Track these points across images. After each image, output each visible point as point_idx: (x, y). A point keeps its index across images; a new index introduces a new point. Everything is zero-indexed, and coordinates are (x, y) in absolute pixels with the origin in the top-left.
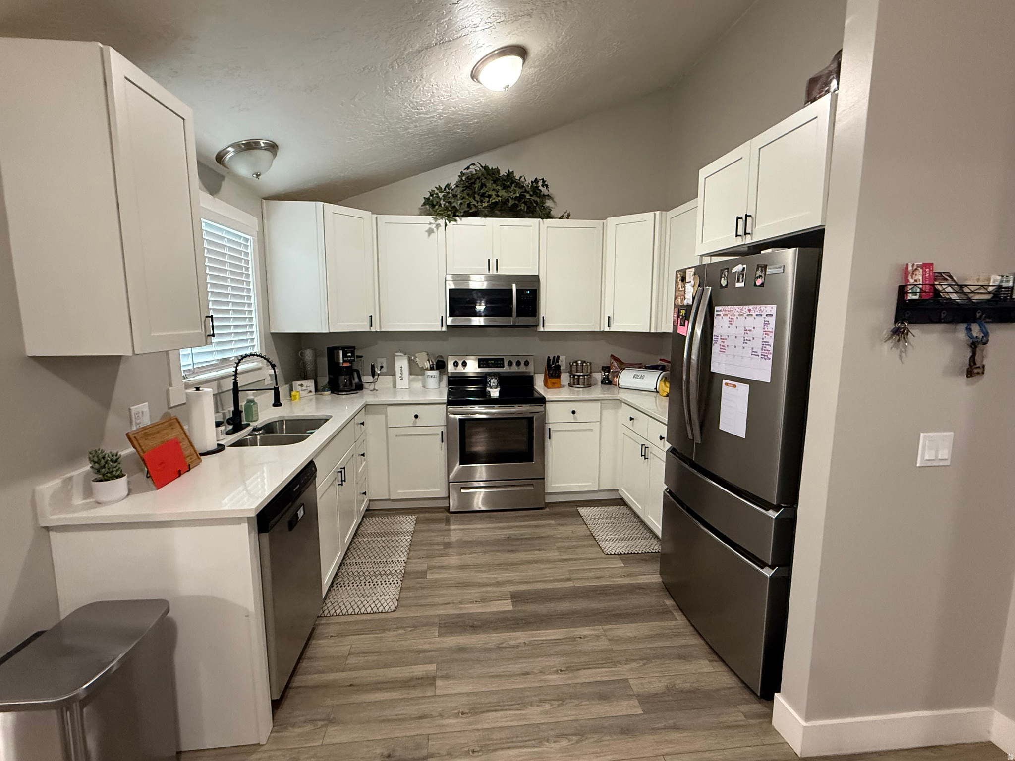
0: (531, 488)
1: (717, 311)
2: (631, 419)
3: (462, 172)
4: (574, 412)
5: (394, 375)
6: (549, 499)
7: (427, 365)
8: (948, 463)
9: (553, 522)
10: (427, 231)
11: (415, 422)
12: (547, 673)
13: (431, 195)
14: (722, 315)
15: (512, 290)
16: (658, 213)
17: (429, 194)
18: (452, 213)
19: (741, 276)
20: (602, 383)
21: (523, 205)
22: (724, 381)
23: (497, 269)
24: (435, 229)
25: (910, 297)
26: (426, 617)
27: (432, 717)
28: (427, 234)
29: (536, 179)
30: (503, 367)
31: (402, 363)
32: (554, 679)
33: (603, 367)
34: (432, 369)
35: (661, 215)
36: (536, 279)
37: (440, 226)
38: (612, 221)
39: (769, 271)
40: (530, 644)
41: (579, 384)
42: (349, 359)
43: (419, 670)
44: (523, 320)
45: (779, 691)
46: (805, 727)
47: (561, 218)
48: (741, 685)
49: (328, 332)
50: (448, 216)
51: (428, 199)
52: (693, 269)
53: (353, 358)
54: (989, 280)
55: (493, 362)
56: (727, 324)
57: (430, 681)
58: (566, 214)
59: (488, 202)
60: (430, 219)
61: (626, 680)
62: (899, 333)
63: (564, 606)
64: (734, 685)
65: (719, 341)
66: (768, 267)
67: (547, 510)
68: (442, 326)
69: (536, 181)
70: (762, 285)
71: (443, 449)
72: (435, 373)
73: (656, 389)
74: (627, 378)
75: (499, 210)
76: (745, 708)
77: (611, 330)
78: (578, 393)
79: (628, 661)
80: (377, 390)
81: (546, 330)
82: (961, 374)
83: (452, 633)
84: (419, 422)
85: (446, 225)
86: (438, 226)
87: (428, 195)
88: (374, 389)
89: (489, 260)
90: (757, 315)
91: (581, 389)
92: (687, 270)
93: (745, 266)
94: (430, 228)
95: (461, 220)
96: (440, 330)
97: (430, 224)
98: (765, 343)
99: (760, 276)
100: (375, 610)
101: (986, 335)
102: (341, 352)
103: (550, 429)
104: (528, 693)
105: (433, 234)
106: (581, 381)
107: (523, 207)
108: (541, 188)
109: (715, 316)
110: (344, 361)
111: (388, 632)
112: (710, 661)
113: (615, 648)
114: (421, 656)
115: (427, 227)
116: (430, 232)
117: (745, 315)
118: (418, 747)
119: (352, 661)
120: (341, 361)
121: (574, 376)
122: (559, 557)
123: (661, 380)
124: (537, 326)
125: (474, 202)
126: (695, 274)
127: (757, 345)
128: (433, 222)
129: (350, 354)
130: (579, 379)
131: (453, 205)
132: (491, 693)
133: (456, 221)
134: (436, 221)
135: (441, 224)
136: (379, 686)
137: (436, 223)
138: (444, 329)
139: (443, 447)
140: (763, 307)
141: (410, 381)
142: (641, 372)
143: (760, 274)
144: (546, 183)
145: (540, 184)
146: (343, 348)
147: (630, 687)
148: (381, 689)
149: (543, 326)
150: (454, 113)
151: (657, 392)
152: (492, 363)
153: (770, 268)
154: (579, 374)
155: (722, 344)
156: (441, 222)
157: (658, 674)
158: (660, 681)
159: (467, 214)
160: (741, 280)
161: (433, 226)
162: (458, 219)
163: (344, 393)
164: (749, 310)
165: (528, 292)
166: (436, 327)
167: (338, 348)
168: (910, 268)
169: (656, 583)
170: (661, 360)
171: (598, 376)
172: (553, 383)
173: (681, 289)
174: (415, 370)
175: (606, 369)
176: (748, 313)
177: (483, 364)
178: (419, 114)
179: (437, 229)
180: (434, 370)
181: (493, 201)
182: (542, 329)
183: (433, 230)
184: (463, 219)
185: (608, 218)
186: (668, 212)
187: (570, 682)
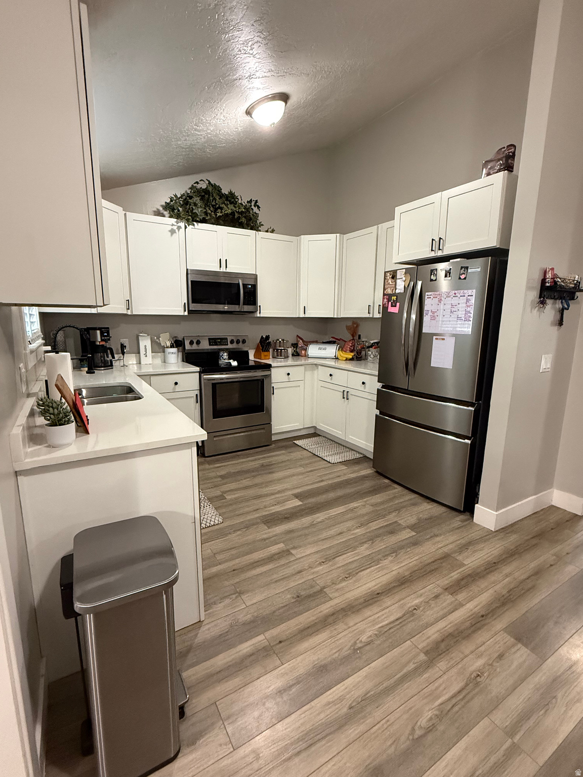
0: (262, 431)
1: (427, 295)
2: (331, 375)
3: (192, 185)
4: (288, 374)
5: (139, 353)
6: (274, 438)
7: (168, 344)
8: (549, 370)
9: (283, 452)
10: (170, 231)
11: (174, 388)
12: (352, 529)
13: (171, 201)
14: (432, 298)
15: (239, 284)
16: (338, 235)
17: (170, 200)
18: (192, 219)
19: (448, 274)
20: (293, 355)
21: (244, 218)
22: (434, 337)
23: (226, 267)
24: (177, 231)
25: (547, 285)
26: (249, 520)
27: (305, 569)
28: (170, 233)
29: (251, 200)
30: (228, 345)
31: (145, 343)
32: (359, 531)
33: (292, 344)
34: (172, 346)
35: (340, 236)
36: (255, 277)
37: (181, 228)
38: (305, 238)
39: (469, 270)
40: (329, 518)
41: (281, 356)
42: (106, 338)
43: (274, 549)
44: (247, 308)
45: (477, 503)
46: (497, 515)
47: (267, 231)
48: (448, 510)
49: (96, 312)
50: (188, 220)
51: (168, 204)
52: (404, 270)
53: (108, 338)
54: (575, 278)
55: (220, 340)
56: (437, 302)
57: (287, 553)
58: (271, 229)
59: (221, 213)
60: (173, 220)
61: (396, 522)
62: (543, 303)
63: (331, 495)
64: (446, 511)
65: (430, 313)
66: (469, 268)
67: (273, 445)
68: (185, 311)
69: (250, 202)
70: (465, 278)
71: (197, 408)
72: (174, 350)
73: (335, 356)
74: (313, 350)
75: (223, 221)
76: (458, 519)
77: (306, 316)
78: (281, 362)
79: (390, 513)
80: (127, 366)
81: (261, 316)
82: (556, 325)
83: (276, 525)
84: (178, 388)
85: (186, 227)
86: (179, 228)
87: (168, 201)
88: (124, 365)
89: (220, 259)
90: (461, 296)
91: (282, 360)
92: (398, 271)
93: (451, 267)
94: (172, 229)
95: (198, 225)
96: (183, 314)
97: (173, 225)
98: (467, 312)
99: (463, 274)
100: (208, 525)
101: (569, 306)
102: (98, 332)
103: (273, 387)
104: (350, 542)
105: (175, 234)
106: (283, 354)
107: (243, 220)
108: (253, 207)
109: (426, 298)
110: (102, 340)
111: (230, 535)
112: (428, 503)
113: (378, 509)
114: (266, 542)
115: (170, 228)
116: (172, 232)
117: (452, 296)
118: (312, 587)
119: (219, 557)
120: (99, 339)
121: (277, 350)
122: (305, 470)
123: (338, 350)
124: (256, 312)
125: (209, 212)
126: (405, 273)
127: (461, 314)
128: (175, 224)
129: (106, 334)
130: (281, 352)
131: (194, 211)
132: (330, 548)
133: (194, 225)
134: (177, 224)
135: (182, 227)
136: (255, 565)
137: (178, 225)
138: (186, 313)
139: (197, 407)
140: (465, 291)
141: (153, 357)
142: (323, 346)
143: (464, 272)
144: (257, 204)
145: (253, 204)
146: (100, 329)
147: (400, 524)
148: (258, 566)
149: (260, 313)
150: (216, 135)
151: (336, 358)
152: (219, 342)
153: (470, 269)
154: (280, 348)
155: (433, 315)
156: (182, 224)
157: (409, 515)
158: (413, 518)
159: (204, 221)
160: (448, 275)
161: (175, 228)
162: (195, 223)
163: (102, 369)
164: (455, 294)
165: (250, 286)
166: (179, 311)
167: (95, 329)
168: (547, 270)
169: (370, 473)
170: (332, 337)
171: (290, 351)
172: (265, 356)
173: (391, 283)
174: (158, 348)
175: (295, 345)
176: (454, 295)
177: (212, 342)
178: (196, 130)
179: (179, 231)
180: (174, 347)
181: (226, 212)
182: (258, 315)
183: (175, 230)
184: (199, 224)
185: (302, 236)
186: (344, 235)
187: (368, 530)
